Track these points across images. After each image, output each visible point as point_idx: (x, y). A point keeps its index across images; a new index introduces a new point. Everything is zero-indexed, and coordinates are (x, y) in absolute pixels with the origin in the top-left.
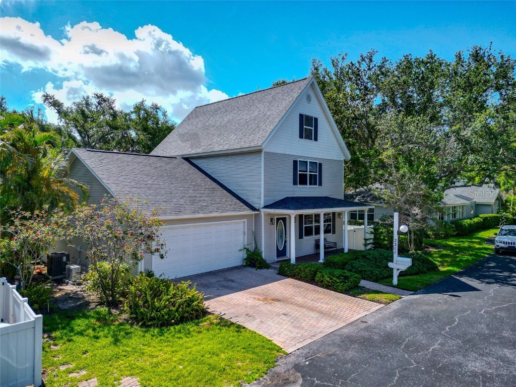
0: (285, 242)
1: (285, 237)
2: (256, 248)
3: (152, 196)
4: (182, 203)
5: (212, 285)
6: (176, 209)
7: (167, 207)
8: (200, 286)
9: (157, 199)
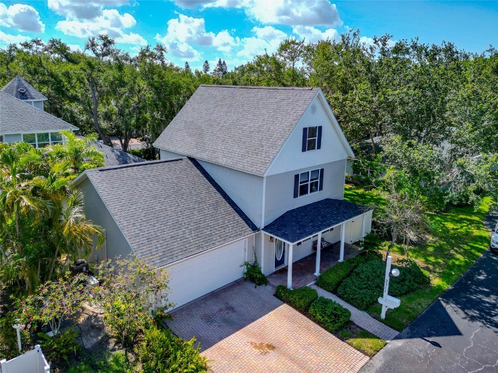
0: (284, 252)
1: (284, 248)
2: (256, 262)
3: (160, 231)
4: (187, 237)
5: (215, 317)
6: (182, 247)
7: (174, 247)
8: (204, 320)
9: (165, 235)
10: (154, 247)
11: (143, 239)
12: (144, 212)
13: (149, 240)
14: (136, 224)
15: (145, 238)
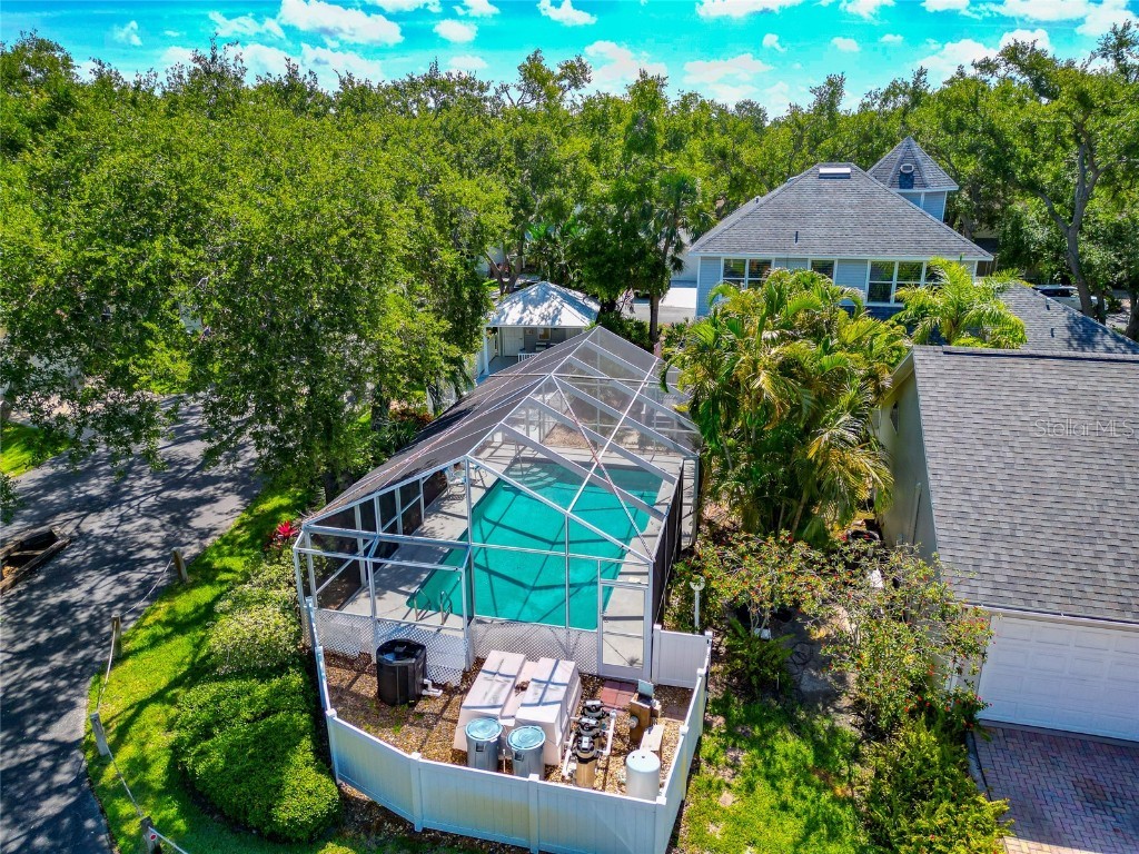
3: (1028, 528)
4: (1101, 568)
5: (1119, 802)
6: (1073, 587)
7: (1048, 577)
8: (1079, 790)
9: (1034, 542)
10: (992, 557)
11: (973, 529)
12: (1008, 471)
13: (988, 537)
14: (972, 492)
15: (979, 530)
